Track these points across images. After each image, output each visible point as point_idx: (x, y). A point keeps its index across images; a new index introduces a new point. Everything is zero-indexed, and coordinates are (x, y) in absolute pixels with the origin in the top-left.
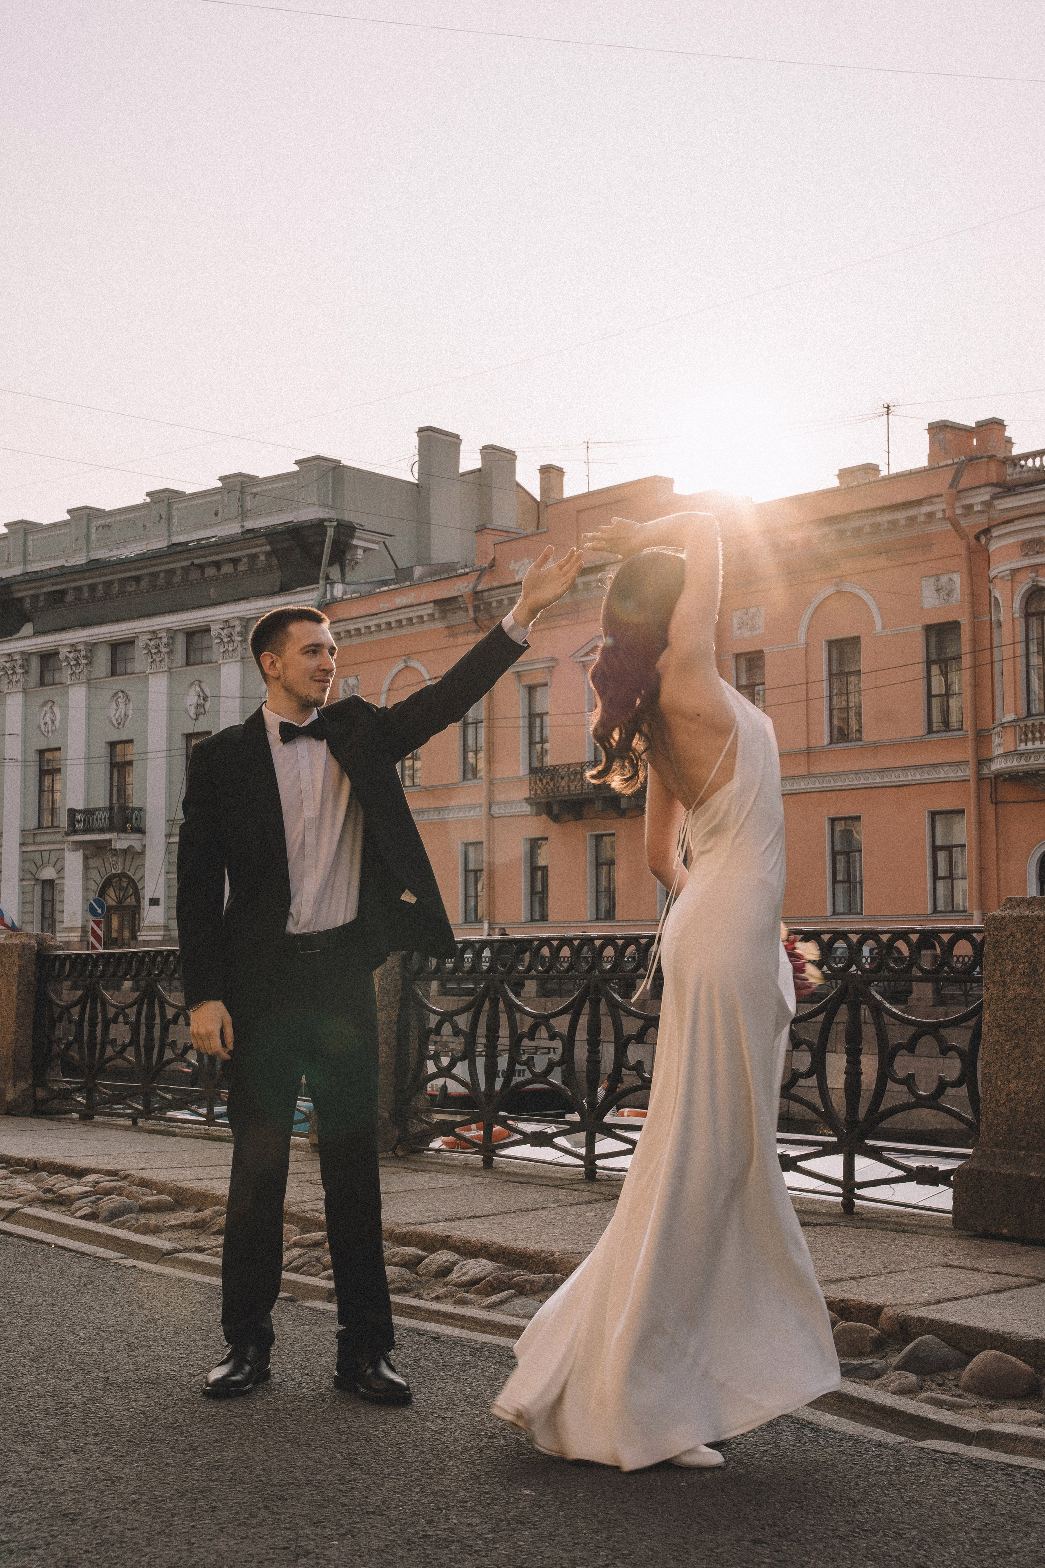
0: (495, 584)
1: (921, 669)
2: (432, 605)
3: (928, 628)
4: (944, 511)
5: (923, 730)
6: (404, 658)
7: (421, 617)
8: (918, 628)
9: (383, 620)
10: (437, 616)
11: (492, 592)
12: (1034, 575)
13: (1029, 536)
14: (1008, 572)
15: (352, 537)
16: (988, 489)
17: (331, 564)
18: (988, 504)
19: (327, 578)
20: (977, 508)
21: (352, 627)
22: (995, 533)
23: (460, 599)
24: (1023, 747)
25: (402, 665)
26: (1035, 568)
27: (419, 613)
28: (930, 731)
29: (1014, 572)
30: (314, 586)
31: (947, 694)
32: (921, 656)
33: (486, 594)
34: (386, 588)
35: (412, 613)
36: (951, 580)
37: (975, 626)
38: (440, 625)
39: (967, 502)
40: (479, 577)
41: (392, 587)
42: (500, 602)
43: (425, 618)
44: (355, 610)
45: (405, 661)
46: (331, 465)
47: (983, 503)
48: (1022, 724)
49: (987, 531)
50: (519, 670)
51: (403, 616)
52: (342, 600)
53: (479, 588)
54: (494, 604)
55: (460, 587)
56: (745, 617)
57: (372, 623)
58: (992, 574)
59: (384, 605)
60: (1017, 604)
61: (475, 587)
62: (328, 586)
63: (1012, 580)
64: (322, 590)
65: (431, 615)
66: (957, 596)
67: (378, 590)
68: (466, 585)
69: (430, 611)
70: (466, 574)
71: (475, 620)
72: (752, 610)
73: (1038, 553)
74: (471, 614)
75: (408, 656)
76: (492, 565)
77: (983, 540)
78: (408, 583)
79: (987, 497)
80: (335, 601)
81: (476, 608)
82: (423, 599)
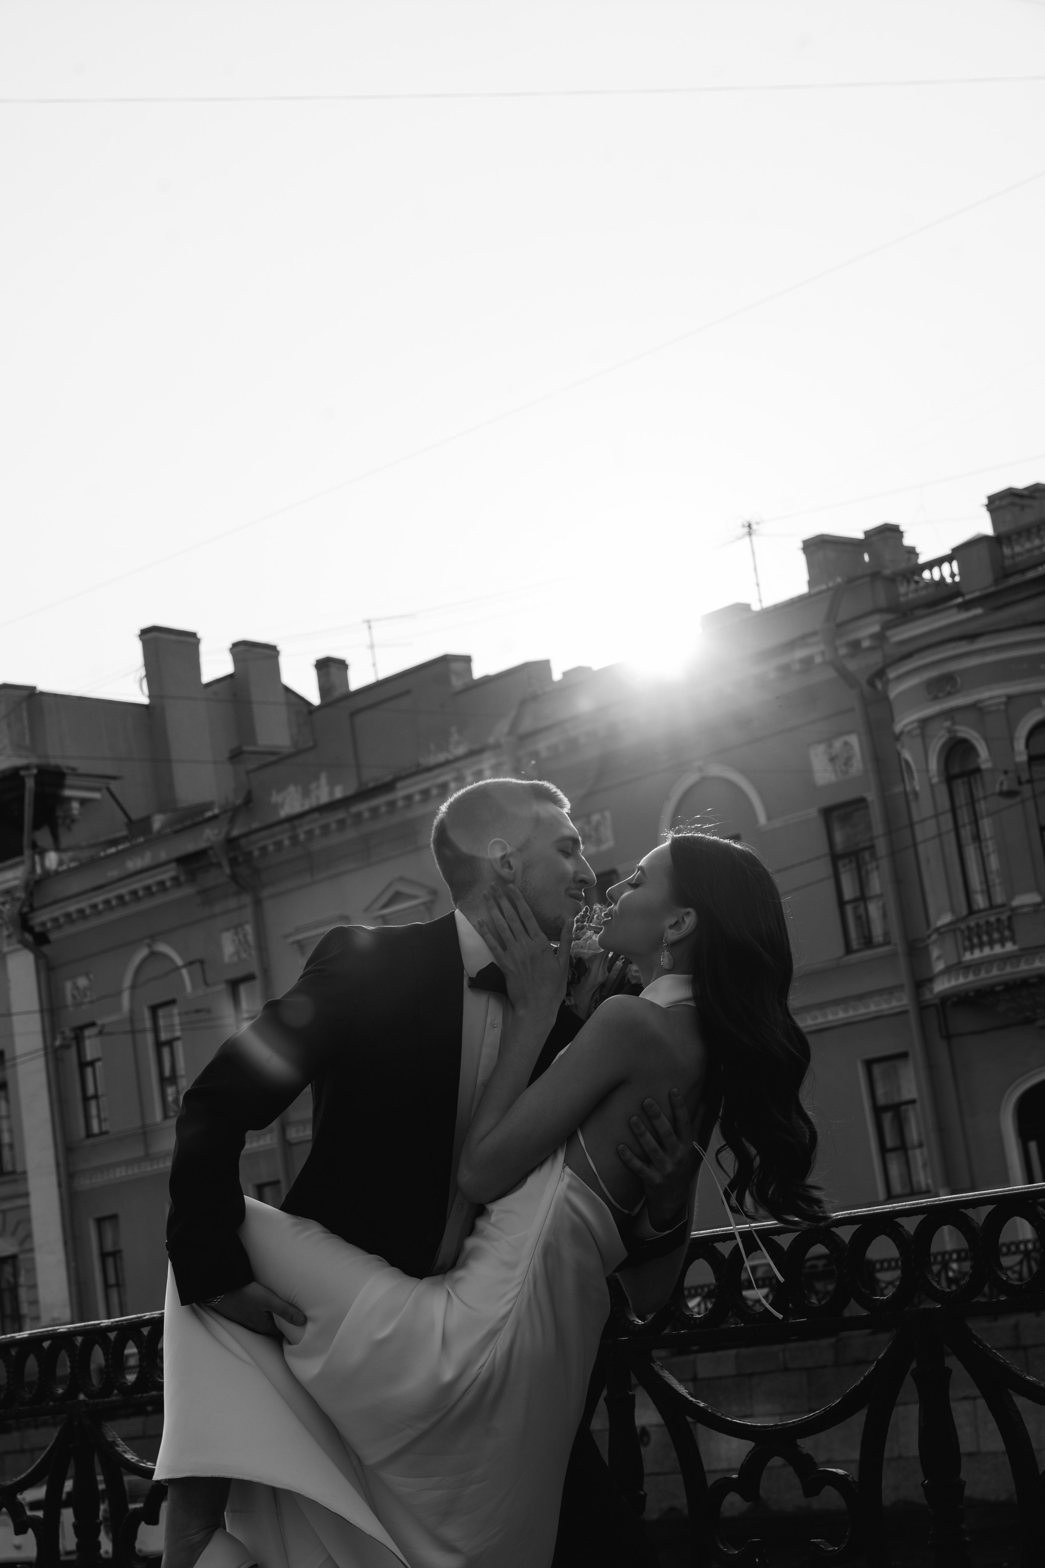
0: (255, 825)
1: (824, 868)
2: (173, 865)
3: (827, 813)
4: (823, 653)
5: (839, 949)
6: (147, 941)
7: (162, 883)
8: (813, 812)
9: (111, 895)
10: (182, 878)
11: (253, 837)
12: (948, 724)
13: (934, 673)
14: (915, 725)
15: (61, 785)
16: (877, 617)
17: (36, 826)
18: (880, 638)
19: (34, 846)
20: (866, 644)
21: (72, 908)
22: (892, 674)
23: (211, 852)
24: (968, 957)
25: (143, 952)
26: (949, 714)
27: (159, 878)
28: (849, 950)
29: (924, 723)
30: (18, 859)
31: (863, 898)
32: (823, 848)
33: (243, 841)
34: (113, 850)
35: (150, 880)
36: (846, 744)
37: (886, 800)
38: (188, 890)
39: (853, 637)
40: (232, 821)
41: (121, 847)
42: (264, 849)
43: (168, 884)
44: (75, 885)
45: (149, 946)
46: (25, 693)
47: (873, 637)
48: (963, 926)
49: (880, 673)
50: (300, 937)
51: (137, 885)
52: (57, 873)
53: (235, 832)
54: (256, 853)
55: (210, 836)
56: (587, 828)
57: (99, 899)
58: (898, 728)
59: (113, 873)
60: (934, 765)
61: (228, 833)
62: (37, 858)
63: (923, 736)
64: (28, 863)
65: (175, 879)
66: (857, 765)
67: (102, 854)
68: (216, 831)
69: (172, 873)
70: (215, 817)
71: (234, 877)
72: (596, 818)
73: (950, 694)
74: (227, 870)
75: (153, 938)
76: (249, 800)
77: (879, 685)
78: (141, 840)
79: (876, 629)
80: (48, 875)
81: (233, 862)
82: (163, 856)
